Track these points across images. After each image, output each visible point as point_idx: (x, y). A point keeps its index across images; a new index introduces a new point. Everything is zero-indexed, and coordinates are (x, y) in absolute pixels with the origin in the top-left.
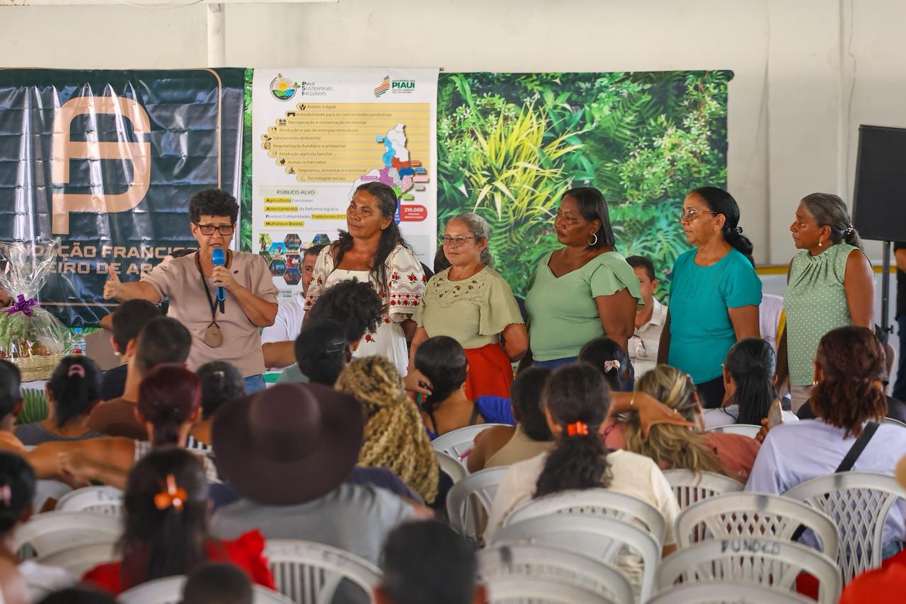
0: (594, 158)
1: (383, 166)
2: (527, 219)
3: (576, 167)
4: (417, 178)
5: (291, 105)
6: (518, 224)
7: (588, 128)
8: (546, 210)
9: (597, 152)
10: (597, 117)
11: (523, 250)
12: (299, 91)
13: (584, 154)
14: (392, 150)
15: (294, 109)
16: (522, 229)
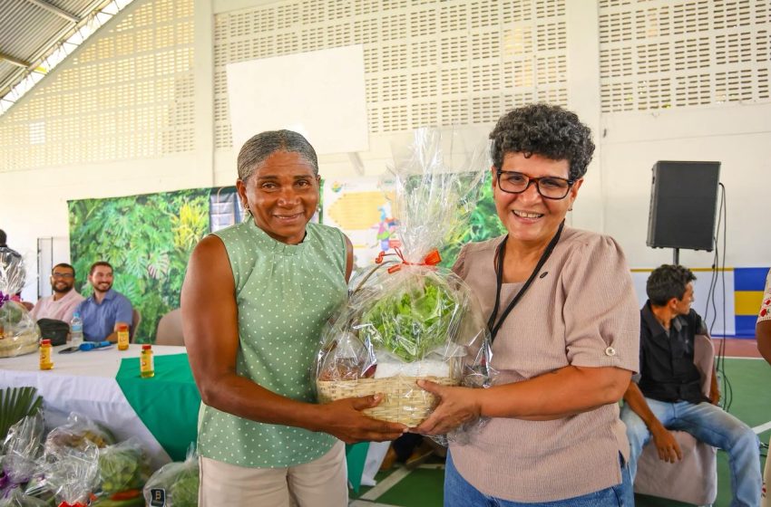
0: (483, 214)
1: (381, 221)
2: (450, 246)
3: (474, 219)
4: (396, 227)
5: (340, 194)
6: (445, 249)
7: (481, 198)
8: (459, 241)
9: (485, 211)
10: (485, 193)
11: (448, 262)
12: (343, 188)
13: (479, 212)
14: (385, 215)
15: (341, 196)
16: (448, 251)
